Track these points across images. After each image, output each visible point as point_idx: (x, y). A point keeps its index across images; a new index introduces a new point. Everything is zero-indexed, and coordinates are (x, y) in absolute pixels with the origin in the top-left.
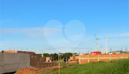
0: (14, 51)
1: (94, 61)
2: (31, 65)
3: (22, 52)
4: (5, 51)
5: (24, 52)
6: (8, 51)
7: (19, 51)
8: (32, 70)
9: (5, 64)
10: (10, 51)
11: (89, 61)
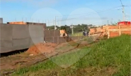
0: (23, 22)
1: (126, 33)
2: (44, 40)
3: (32, 23)
4: (11, 23)
5: (34, 24)
6: (15, 23)
7: (28, 22)
8: (48, 46)
9: (13, 39)
10: (17, 22)
11: (120, 34)
